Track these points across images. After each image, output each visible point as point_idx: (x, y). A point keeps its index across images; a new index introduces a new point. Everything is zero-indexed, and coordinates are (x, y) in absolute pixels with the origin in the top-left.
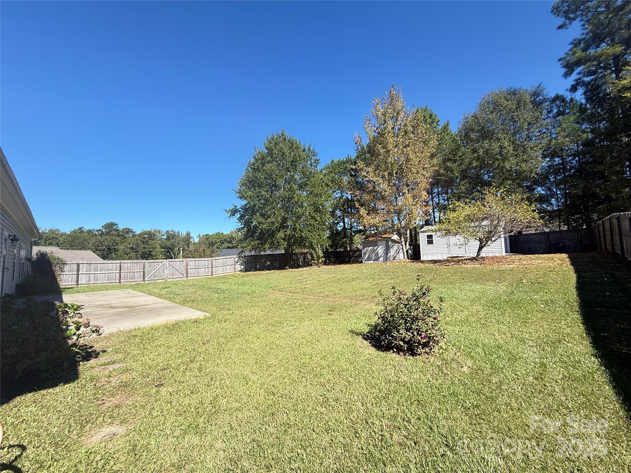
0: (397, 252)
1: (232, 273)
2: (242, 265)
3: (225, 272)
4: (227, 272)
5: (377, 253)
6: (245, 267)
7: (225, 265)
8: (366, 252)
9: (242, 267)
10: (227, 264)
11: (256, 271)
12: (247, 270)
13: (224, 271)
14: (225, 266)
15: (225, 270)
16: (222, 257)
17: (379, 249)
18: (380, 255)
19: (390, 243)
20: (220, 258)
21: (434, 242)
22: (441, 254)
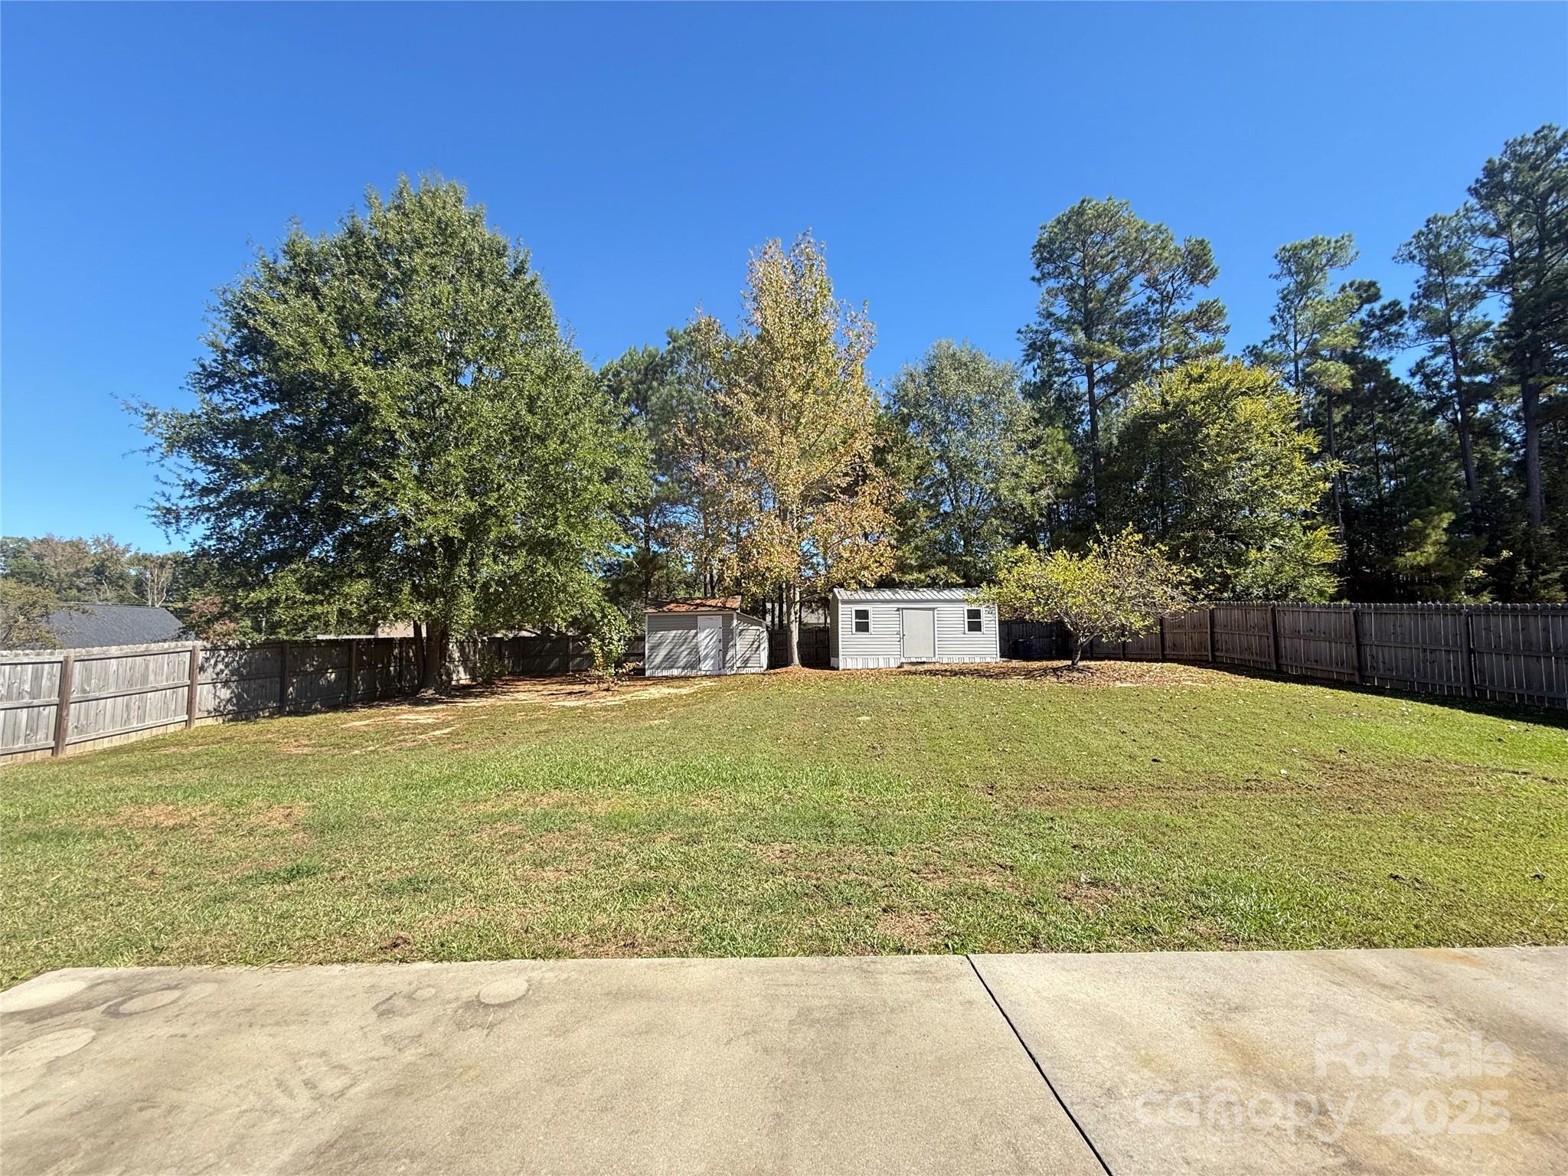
0: (755, 646)
1: (171, 729)
2: (226, 684)
3: (135, 725)
4: (149, 723)
5: (695, 650)
6: (239, 697)
7: (138, 688)
8: (660, 644)
9: (225, 693)
10: (152, 683)
11: (280, 712)
12: (242, 710)
13: (128, 720)
14: (136, 689)
15: (134, 713)
16: (127, 649)
17: (702, 636)
18: (703, 653)
19: (735, 622)
20: (114, 650)
21: (871, 626)
22: (887, 656)
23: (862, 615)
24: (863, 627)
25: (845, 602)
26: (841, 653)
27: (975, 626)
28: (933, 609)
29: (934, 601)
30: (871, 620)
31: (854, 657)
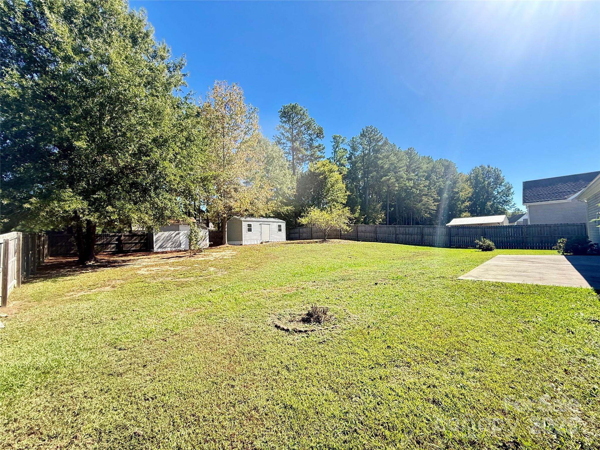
0: (204, 238)
8: (160, 239)
17: (181, 234)
18: (181, 242)
21: (252, 230)
22: (257, 240)
23: (250, 226)
24: (250, 230)
25: (244, 221)
26: (243, 239)
27: (280, 230)
28: (269, 224)
29: (270, 222)
30: (252, 228)
31: (247, 240)
